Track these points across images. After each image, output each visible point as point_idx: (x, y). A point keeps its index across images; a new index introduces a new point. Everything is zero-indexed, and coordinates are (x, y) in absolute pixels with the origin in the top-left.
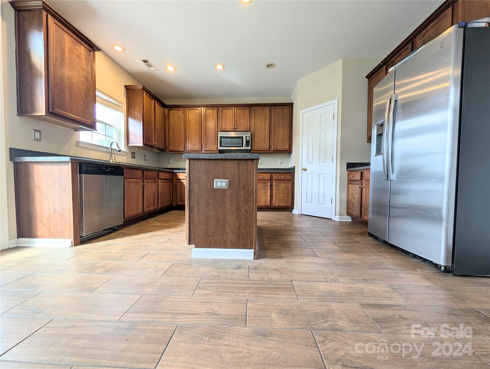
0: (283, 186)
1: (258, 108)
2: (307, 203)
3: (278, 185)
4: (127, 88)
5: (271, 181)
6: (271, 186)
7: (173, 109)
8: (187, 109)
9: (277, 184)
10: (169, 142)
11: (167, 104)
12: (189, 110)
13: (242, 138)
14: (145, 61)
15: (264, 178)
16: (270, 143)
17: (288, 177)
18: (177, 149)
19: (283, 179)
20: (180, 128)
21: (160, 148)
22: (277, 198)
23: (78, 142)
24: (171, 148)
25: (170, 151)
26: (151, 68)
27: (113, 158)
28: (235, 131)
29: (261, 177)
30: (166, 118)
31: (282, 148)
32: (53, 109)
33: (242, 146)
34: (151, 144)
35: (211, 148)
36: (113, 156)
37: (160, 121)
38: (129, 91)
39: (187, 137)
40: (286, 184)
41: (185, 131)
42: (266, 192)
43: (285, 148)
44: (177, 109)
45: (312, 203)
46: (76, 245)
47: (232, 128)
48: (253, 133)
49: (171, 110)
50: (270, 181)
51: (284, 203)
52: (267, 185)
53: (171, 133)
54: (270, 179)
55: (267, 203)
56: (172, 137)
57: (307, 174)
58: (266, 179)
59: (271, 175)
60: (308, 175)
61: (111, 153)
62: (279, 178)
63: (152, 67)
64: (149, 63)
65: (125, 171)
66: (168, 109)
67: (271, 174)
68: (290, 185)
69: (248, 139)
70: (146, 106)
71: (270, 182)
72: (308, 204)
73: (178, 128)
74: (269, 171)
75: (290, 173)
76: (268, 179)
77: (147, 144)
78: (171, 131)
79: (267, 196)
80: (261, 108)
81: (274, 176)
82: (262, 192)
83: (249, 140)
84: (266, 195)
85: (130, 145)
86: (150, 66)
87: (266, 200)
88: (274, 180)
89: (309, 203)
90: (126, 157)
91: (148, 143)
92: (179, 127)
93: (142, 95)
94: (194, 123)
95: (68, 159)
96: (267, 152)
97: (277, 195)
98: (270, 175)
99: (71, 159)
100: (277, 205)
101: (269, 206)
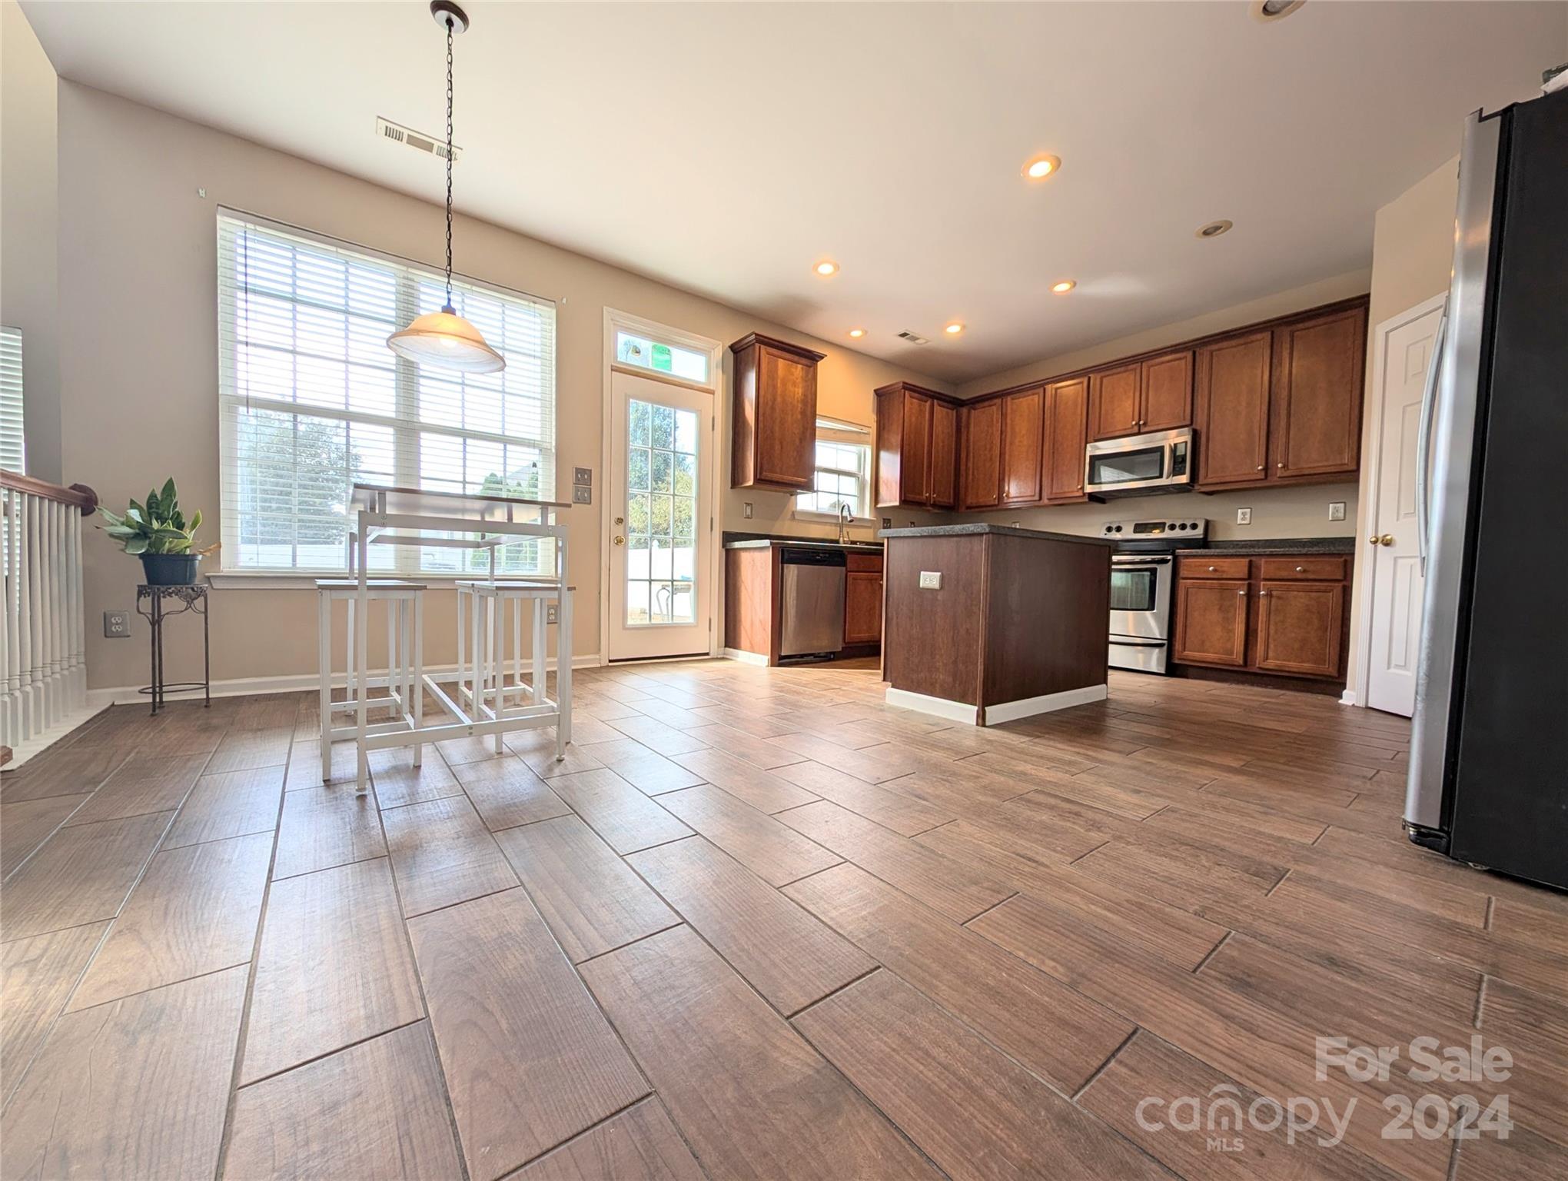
0: (1299, 600)
1: (1225, 344)
2: (1389, 668)
3: (1279, 598)
4: (879, 393)
5: (1252, 582)
6: (1251, 597)
7: (977, 406)
8: (1009, 398)
9: (1274, 593)
10: (966, 488)
11: (964, 397)
12: (1013, 399)
13: (1161, 449)
14: (903, 335)
15: (1223, 572)
16: (1271, 452)
17: (1329, 568)
18: (982, 501)
19: (1299, 576)
20: (991, 450)
21: (942, 504)
22: (1274, 640)
23: (793, 514)
24: (970, 501)
25: (968, 508)
26: (917, 341)
27: (845, 535)
28: (1142, 431)
29: (1211, 568)
30: (960, 429)
31: (1326, 464)
32: (761, 474)
33: (1161, 476)
34: (917, 498)
35: (1066, 490)
36: (845, 530)
37: (943, 442)
38: (883, 398)
39: (1007, 468)
40: (1313, 595)
41: (1002, 454)
42: (1227, 622)
43: (1339, 462)
44: (987, 403)
45: (1408, 670)
46: (772, 666)
47: (1130, 426)
48: (1204, 431)
49: (975, 409)
50: (1246, 582)
51: (1303, 662)
52: (1234, 596)
53: (970, 465)
54: (1246, 577)
55: (1232, 654)
56: (973, 472)
57: (1396, 559)
58: (1229, 577)
59: (1250, 561)
60: (1400, 561)
61: (841, 526)
62: (1284, 574)
63: (918, 339)
64: (911, 334)
65: (850, 558)
66: (968, 407)
67: (1253, 559)
68: (1334, 597)
69: (1180, 452)
70: (910, 420)
71: (1246, 587)
72: (1392, 670)
73: (986, 449)
74: (1244, 551)
75: (1340, 555)
76: (1241, 576)
77: (908, 499)
78: (971, 459)
79: (1232, 631)
80: (1234, 342)
81: (1265, 567)
82: (1214, 616)
83: (1185, 455)
84: (1230, 628)
85: (879, 506)
86: (914, 339)
87: (1229, 646)
88: (1266, 580)
89: (1397, 666)
90: (872, 530)
91: (911, 497)
92: (988, 447)
93: (902, 399)
94: (1024, 432)
95: (767, 543)
96: (1258, 484)
97: (1272, 632)
98: (1247, 564)
99: (771, 543)
100: (1271, 664)
101: (1239, 666)
